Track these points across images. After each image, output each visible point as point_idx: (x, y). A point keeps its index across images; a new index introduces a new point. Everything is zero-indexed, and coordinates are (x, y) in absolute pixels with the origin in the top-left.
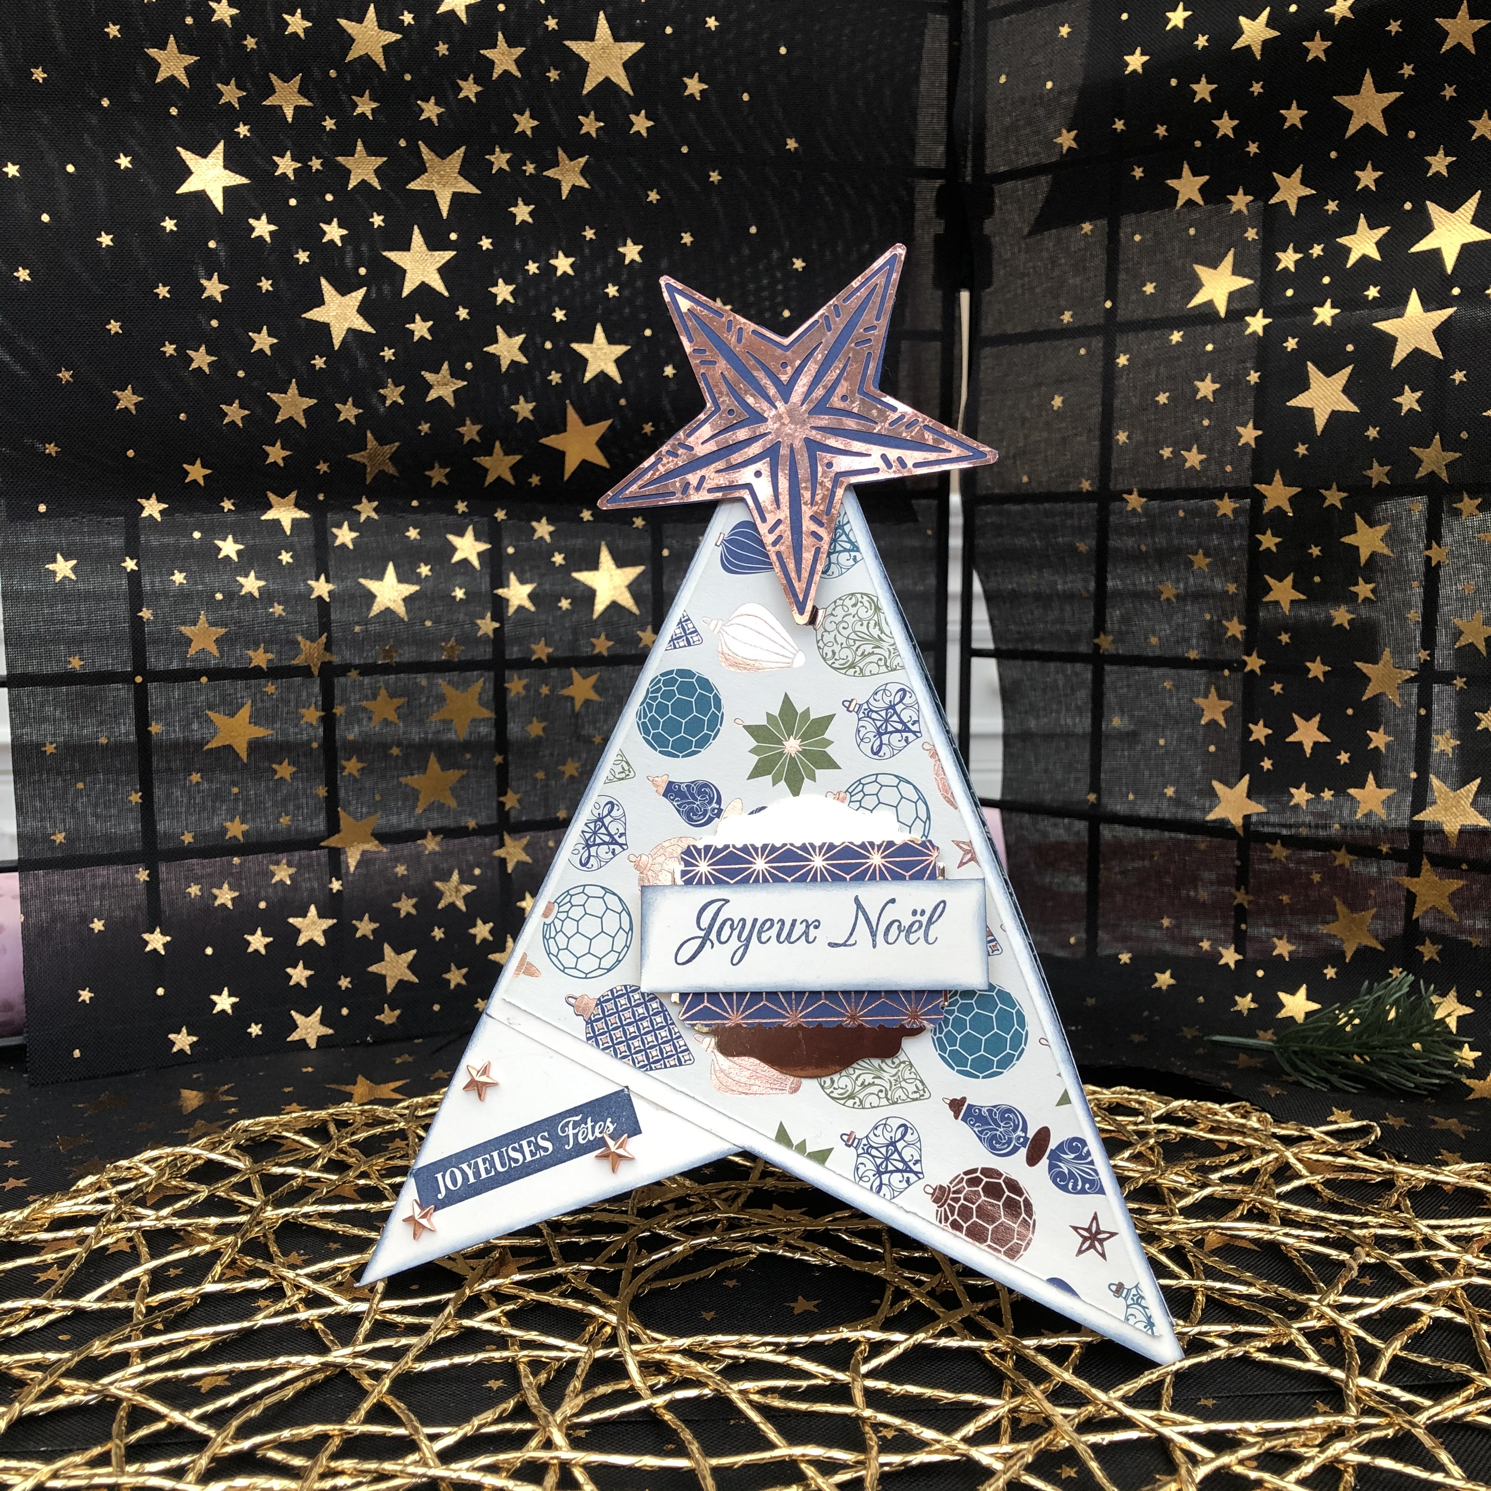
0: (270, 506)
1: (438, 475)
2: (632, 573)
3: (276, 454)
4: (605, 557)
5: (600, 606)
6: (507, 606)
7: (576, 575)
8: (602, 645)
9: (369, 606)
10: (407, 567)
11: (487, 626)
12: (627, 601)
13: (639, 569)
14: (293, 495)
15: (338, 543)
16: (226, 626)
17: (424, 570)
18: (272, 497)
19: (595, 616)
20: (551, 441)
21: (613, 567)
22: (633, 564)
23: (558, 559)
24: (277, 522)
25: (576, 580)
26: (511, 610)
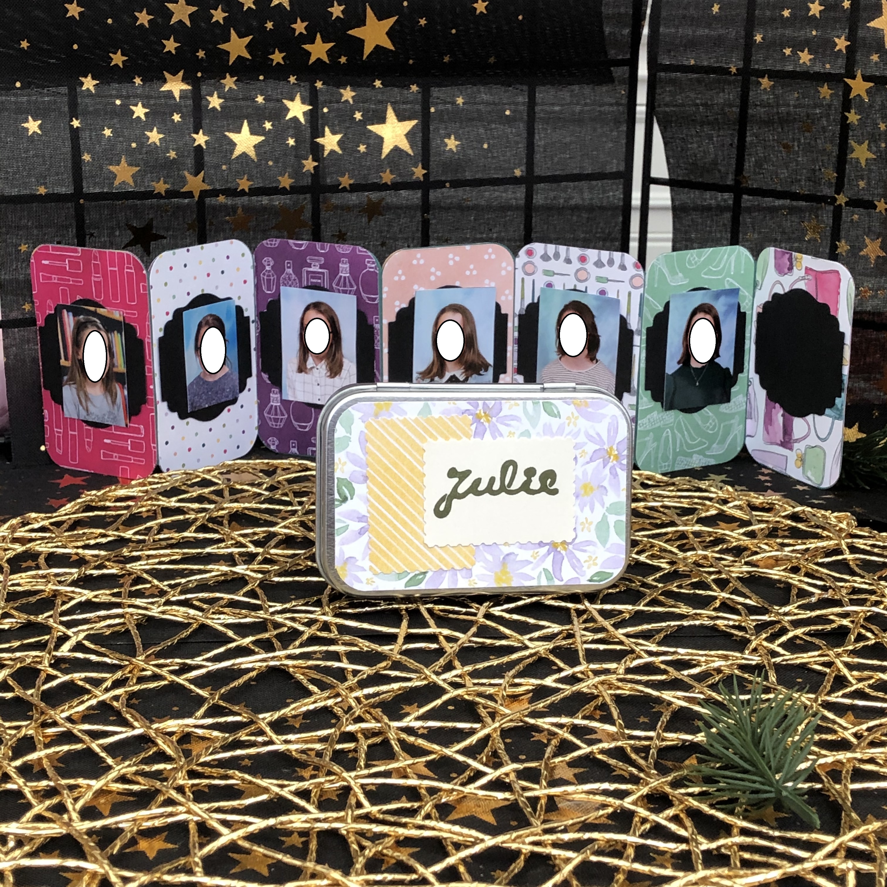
0: (165, 81)
1: (277, 57)
2: (409, 125)
3: (171, 45)
4: (391, 114)
5: (386, 149)
6: (323, 150)
7: (370, 127)
8: (387, 177)
9: (232, 152)
10: (256, 124)
11: (309, 164)
12: (405, 145)
13: (414, 122)
14: (181, 74)
15: (211, 106)
16: (138, 166)
17: (268, 125)
18: (167, 75)
19: (383, 156)
20: (354, 32)
21: (396, 121)
22: (410, 119)
23: (358, 116)
24: (170, 92)
25: (370, 131)
26: (326, 153)
